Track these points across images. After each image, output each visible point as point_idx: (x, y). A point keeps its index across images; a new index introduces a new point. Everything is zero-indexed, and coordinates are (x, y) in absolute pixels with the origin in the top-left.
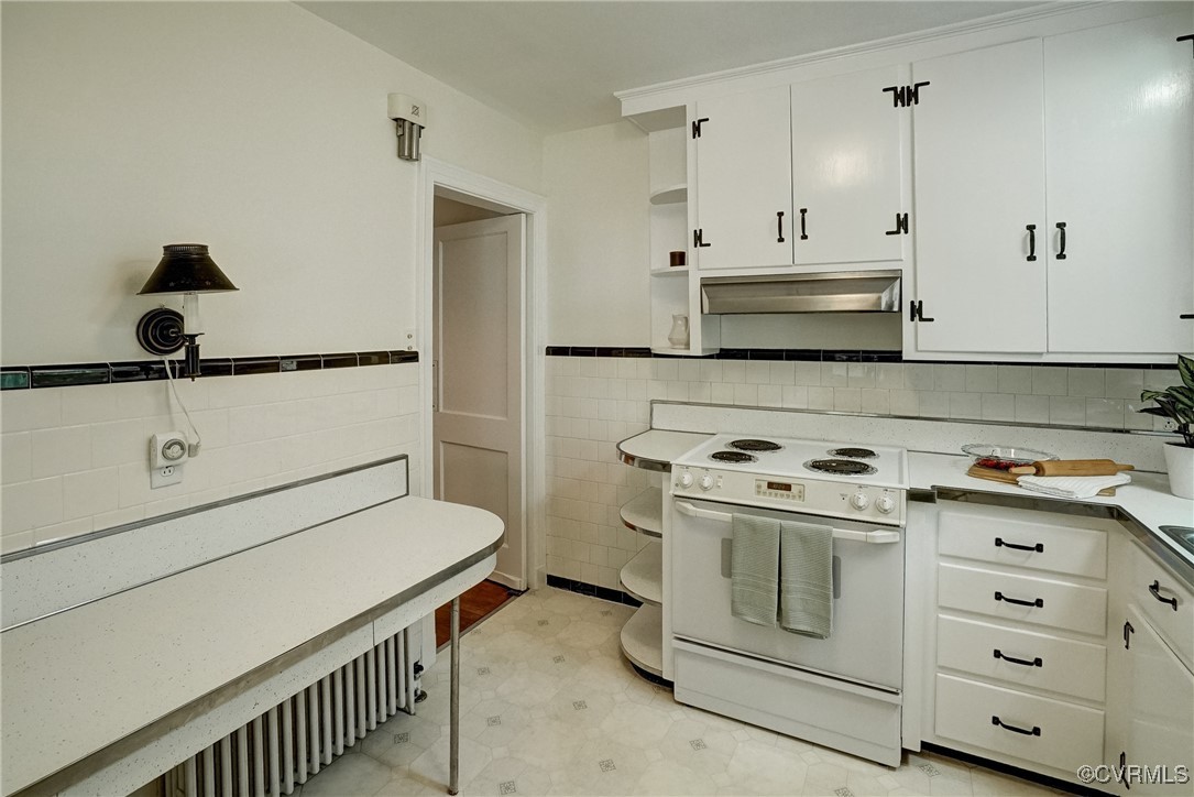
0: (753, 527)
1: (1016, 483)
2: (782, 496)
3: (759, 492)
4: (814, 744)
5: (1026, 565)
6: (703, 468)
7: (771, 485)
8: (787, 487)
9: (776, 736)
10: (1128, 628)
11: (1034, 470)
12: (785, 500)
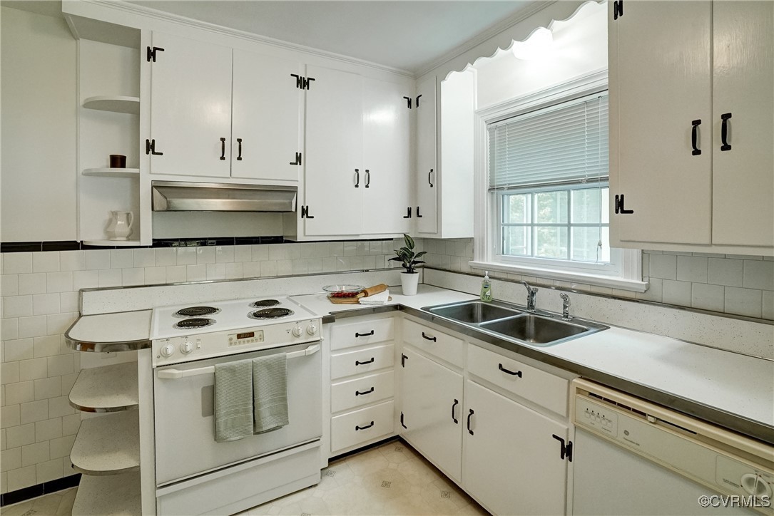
0: (232, 370)
1: (358, 303)
2: (248, 341)
3: (231, 344)
4: (271, 501)
5: (369, 342)
6: (182, 337)
7: (239, 336)
8: (251, 335)
9: (247, 513)
10: (404, 357)
11: (363, 294)
12: (250, 344)
